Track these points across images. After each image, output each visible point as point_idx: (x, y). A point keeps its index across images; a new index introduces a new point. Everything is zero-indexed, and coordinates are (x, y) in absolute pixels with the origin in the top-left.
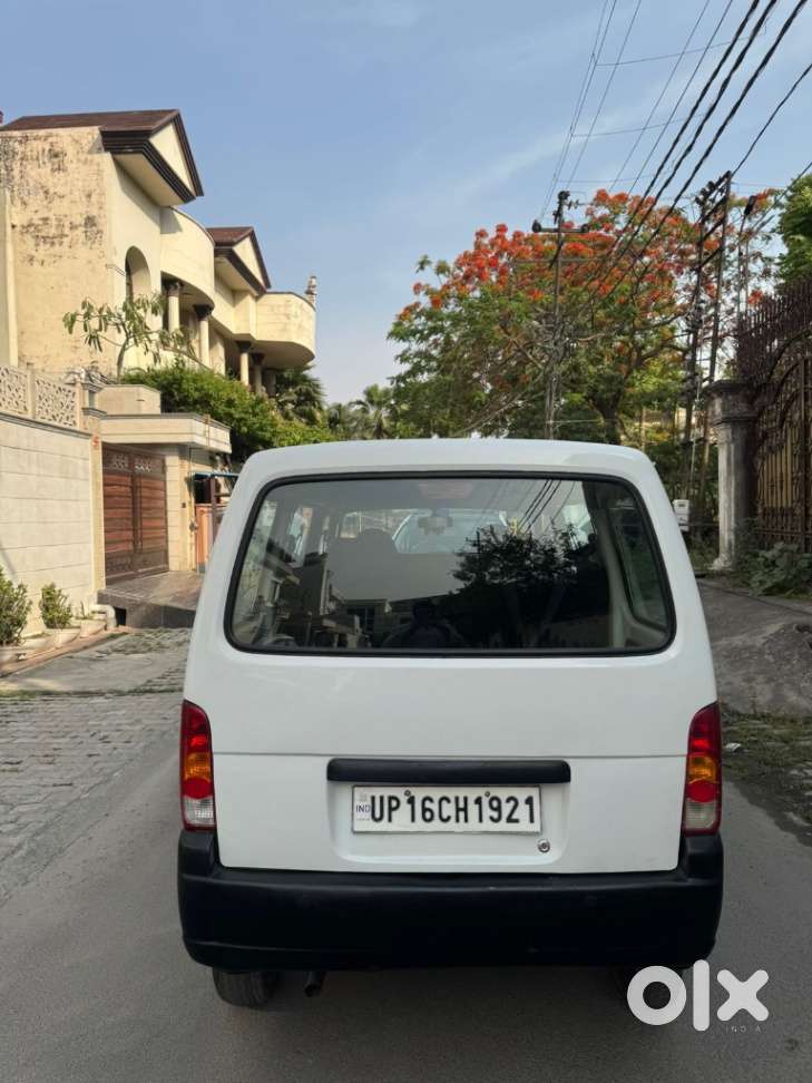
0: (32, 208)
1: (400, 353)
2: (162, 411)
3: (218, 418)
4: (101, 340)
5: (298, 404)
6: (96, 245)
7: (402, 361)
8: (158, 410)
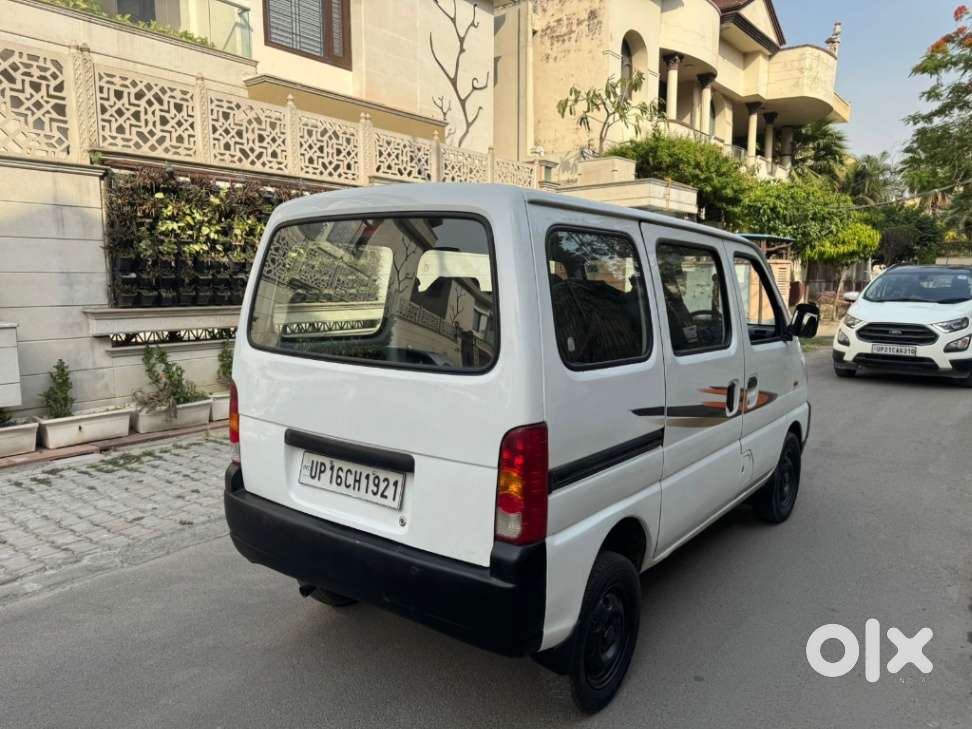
0: (549, 13)
1: (928, 89)
2: (638, 176)
3: (683, 180)
4: (589, 119)
5: (816, 158)
6: (597, 35)
7: (929, 98)
8: (633, 178)
